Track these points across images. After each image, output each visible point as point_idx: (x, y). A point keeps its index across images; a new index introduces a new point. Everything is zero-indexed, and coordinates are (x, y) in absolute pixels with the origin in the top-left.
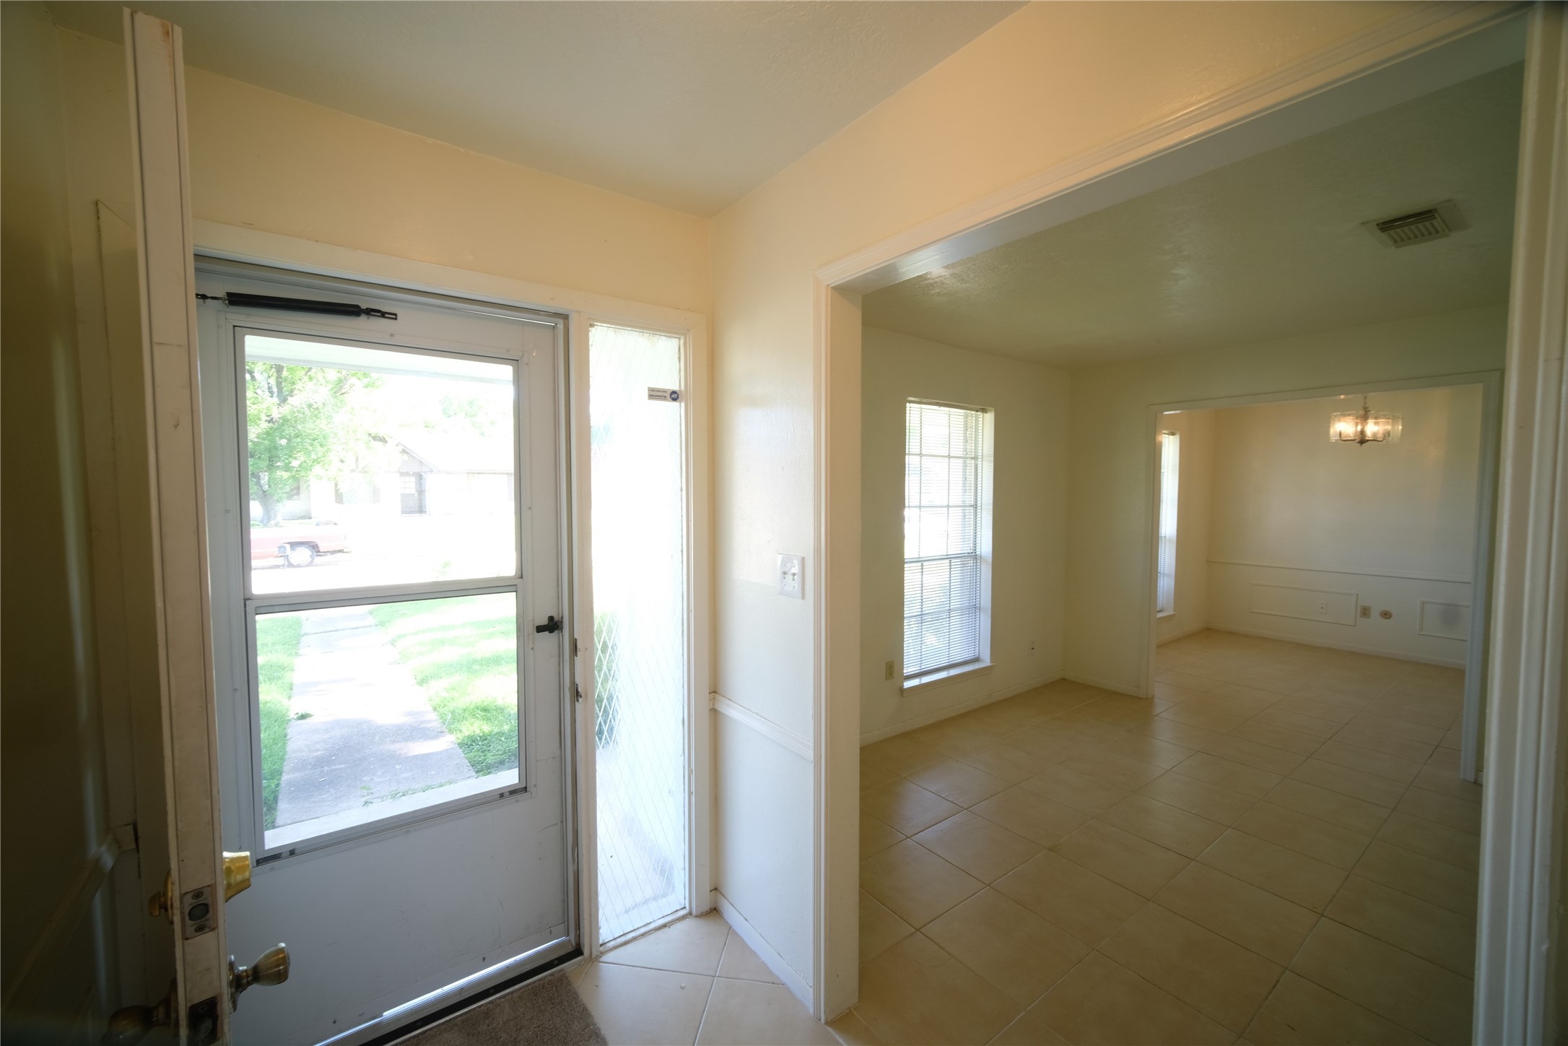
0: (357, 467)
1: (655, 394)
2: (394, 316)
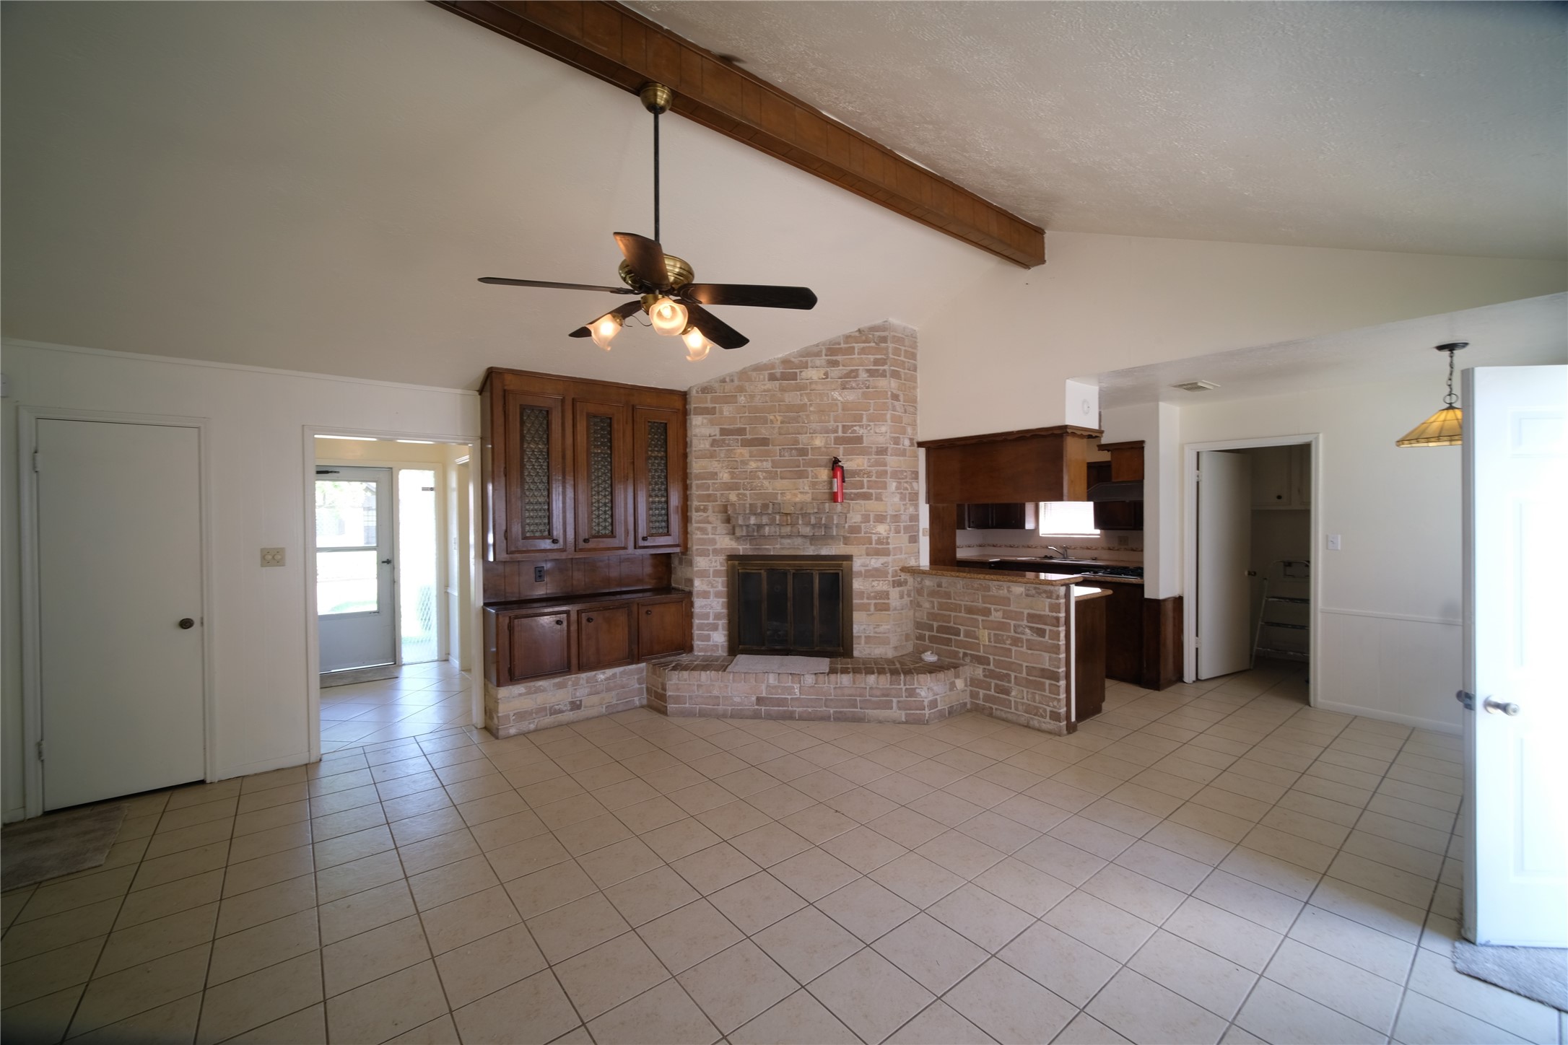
0: (324, 503)
1: (424, 489)
2: (338, 472)
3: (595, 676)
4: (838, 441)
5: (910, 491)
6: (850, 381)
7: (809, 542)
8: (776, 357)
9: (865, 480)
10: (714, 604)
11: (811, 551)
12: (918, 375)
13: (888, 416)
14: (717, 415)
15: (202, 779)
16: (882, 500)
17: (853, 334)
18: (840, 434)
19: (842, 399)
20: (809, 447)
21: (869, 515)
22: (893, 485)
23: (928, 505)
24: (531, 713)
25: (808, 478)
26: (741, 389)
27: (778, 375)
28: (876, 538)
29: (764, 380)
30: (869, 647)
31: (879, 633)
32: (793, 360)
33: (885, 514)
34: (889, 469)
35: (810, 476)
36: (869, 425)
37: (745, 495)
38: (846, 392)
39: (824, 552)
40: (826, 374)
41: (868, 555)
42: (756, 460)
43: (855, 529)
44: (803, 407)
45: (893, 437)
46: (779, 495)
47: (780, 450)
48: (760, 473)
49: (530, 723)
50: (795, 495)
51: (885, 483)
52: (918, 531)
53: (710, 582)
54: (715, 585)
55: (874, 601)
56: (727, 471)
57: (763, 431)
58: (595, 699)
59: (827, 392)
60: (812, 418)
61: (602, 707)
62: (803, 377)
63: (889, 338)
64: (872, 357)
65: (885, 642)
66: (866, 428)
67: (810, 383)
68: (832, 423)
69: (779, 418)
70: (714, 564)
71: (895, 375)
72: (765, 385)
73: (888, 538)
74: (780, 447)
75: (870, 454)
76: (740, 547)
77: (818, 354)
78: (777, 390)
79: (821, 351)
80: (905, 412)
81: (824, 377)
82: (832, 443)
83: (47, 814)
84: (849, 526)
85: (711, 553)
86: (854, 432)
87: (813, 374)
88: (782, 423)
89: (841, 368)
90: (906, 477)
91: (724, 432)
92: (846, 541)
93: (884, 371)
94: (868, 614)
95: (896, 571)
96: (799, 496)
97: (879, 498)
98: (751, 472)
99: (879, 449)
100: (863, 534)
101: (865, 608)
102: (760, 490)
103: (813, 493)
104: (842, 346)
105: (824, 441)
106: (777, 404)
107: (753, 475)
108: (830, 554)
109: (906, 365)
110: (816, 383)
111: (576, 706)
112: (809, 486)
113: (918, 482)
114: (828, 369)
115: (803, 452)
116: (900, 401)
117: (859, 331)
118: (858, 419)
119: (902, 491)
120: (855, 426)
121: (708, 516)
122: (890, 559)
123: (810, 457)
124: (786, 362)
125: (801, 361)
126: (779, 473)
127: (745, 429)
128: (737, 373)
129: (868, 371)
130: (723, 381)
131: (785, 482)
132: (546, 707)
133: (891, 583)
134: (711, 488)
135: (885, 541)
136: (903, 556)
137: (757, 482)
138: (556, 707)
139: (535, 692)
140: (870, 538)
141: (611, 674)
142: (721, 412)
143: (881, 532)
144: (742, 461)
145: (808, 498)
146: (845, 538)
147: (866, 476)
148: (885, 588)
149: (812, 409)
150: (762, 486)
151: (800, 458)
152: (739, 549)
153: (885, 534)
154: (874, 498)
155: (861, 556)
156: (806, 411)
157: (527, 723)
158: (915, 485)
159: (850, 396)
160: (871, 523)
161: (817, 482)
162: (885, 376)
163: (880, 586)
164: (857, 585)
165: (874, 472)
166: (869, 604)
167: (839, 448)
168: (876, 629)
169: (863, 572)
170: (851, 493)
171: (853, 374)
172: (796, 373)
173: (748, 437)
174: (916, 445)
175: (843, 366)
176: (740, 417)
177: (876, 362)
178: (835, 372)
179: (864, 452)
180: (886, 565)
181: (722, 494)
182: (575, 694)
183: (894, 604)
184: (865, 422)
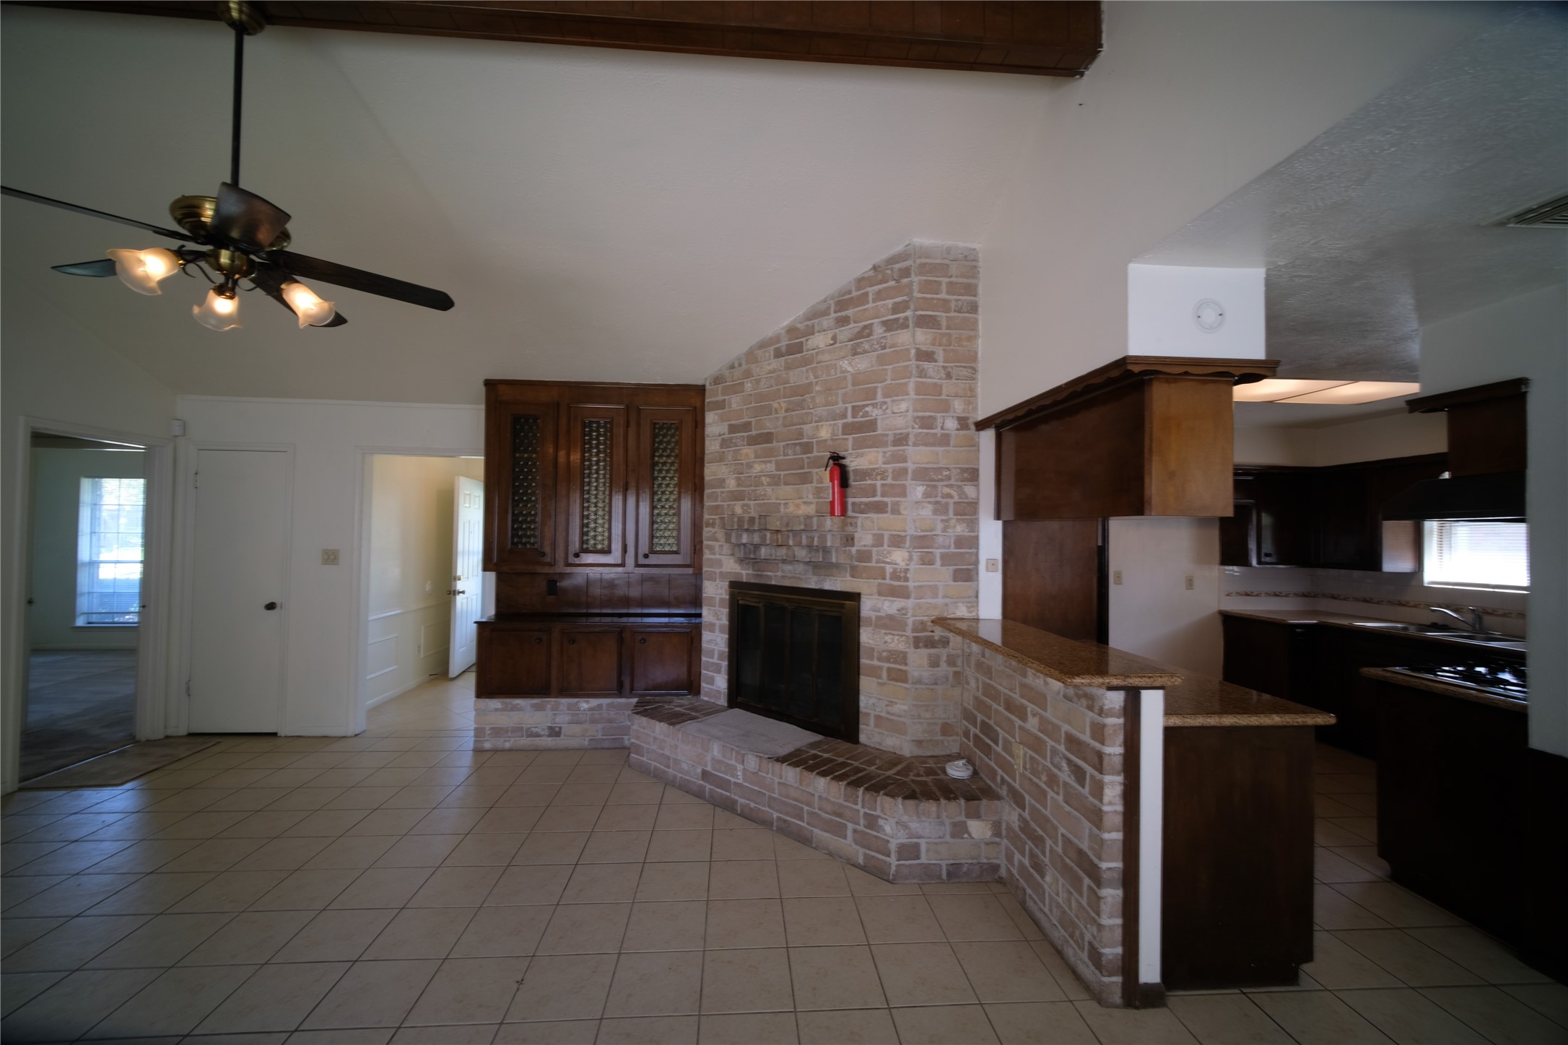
3: (578, 702)
4: (849, 429)
5: (956, 499)
6: (862, 343)
7: (811, 570)
8: (781, 326)
9: (879, 483)
10: (719, 640)
11: (812, 583)
12: (981, 317)
13: (911, 387)
14: (727, 409)
15: (275, 731)
16: (900, 514)
17: (866, 275)
18: (850, 419)
19: (852, 371)
20: (814, 440)
21: (883, 535)
22: (918, 491)
23: (1000, 523)
24: (506, 730)
25: (811, 482)
26: (748, 374)
27: (784, 349)
28: (891, 570)
29: (770, 359)
30: (879, 733)
31: (892, 714)
32: (799, 326)
33: (903, 534)
34: (910, 466)
35: (815, 480)
36: (885, 403)
37: (748, 506)
38: (857, 359)
39: (828, 586)
40: (834, 338)
41: (880, 594)
42: (761, 462)
43: (865, 556)
44: (807, 388)
45: (918, 417)
46: (782, 506)
47: (784, 447)
48: (763, 478)
49: (505, 741)
50: (798, 506)
51: (904, 487)
52: (976, 563)
53: (716, 613)
54: (720, 617)
55: (886, 665)
56: (734, 476)
57: (768, 424)
58: (577, 729)
59: (833, 362)
60: (817, 401)
61: (585, 740)
62: (808, 347)
63: (913, 268)
64: (890, 302)
65: (898, 729)
66: (881, 408)
67: (817, 353)
68: (841, 405)
69: (784, 405)
70: (720, 591)
71: (924, 322)
72: (769, 364)
73: (907, 571)
74: (784, 443)
75: (884, 444)
76: (744, 572)
77: (825, 313)
78: (782, 368)
79: (829, 308)
80: (949, 376)
81: (832, 342)
82: (840, 434)
83: (191, 735)
84: (858, 551)
85: (717, 577)
86: (866, 414)
87: (819, 341)
88: (787, 411)
89: (852, 325)
90: (949, 478)
91: (733, 429)
92: (854, 572)
93: (906, 319)
94: (878, 683)
95: (922, 623)
96: (803, 507)
97: (896, 511)
98: (755, 477)
99: (898, 437)
100: (873, 564)
101: (875, 672)
102: (763, 500)
103: (817, 503)
104: (854, 294)
105: (830, 431)
106: (781, 387)
107: (757, 482)
108: (835, 589)
109: (953, 305)
110: (823, 352)
111: (555, 732)
112: (813, 494)
113: (977, 486)
114: (837, 330)
115: (807, 448)
116: (936, 361)
117: (875, 268)
118: (871, 394)
119: (939, 499)
120: (867, 405)
121: (715, 533)
122: (910, 603)
123: (815, 454)
124: (791, 330)
125: (807, 325)
126: (782, 477)
127: (750, 423)
128: (744, 354)
129: (884, 323)
130: (732, 367)
131: (789, 488)
132: (523, 727)
133: (911, 641)
134: (719, 498)
135: (902, 575)
136: (940, 601)
137: (760, 490)
138: (533, 729)
139: (512, 710)
140: (883, 569)
141: (595, 705)
142: (730, 404)
143: (898, 562)
144: (747, 464)
145: (811, 510)
146: (853, 568)
147: (879, 477)
148: (902, 647)
149: (818, 388)
150: (765, 495)
151: (805, 456)
152: (742, 574)
153: (902, 565)
154: (889, 509)
155: (871, 595)
156: (812, 392)
157: (502, 739)
158: (970, 490)
159: (862, 364)
160: (885, 547)
161: (822, 487)
162: (907, 327)
163: (896, 643)
164: (867, 637)
165: (890, 471)
166: (880, 668)
167: (847, 439)
168: (889, 708)
169: (874, 619)
170: (861, 503)
171: (865, 332)
172: (802, 343)
173: (754, 433)
174: (973, 427)
175: (855, 322)
176: (747, 409)
177: (897, 308)
178: (845, 333)
179: (878, 443)
180: (904, 612)
181: (728, 505)
182: (553, 719)
183: (916, 674)
184: (879, 398)
